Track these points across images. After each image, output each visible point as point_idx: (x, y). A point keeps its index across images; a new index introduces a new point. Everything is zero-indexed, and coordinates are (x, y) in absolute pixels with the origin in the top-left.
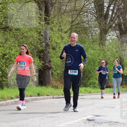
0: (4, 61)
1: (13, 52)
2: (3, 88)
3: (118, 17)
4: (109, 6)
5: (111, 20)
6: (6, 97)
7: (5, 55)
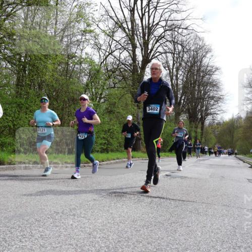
0: (109, 134)
1: (115, 128)
2: (108, 153)
3: (188, 104)
4: (181, 97)
5: (183, 106)
6: (110, 158)
7: (110, 130)
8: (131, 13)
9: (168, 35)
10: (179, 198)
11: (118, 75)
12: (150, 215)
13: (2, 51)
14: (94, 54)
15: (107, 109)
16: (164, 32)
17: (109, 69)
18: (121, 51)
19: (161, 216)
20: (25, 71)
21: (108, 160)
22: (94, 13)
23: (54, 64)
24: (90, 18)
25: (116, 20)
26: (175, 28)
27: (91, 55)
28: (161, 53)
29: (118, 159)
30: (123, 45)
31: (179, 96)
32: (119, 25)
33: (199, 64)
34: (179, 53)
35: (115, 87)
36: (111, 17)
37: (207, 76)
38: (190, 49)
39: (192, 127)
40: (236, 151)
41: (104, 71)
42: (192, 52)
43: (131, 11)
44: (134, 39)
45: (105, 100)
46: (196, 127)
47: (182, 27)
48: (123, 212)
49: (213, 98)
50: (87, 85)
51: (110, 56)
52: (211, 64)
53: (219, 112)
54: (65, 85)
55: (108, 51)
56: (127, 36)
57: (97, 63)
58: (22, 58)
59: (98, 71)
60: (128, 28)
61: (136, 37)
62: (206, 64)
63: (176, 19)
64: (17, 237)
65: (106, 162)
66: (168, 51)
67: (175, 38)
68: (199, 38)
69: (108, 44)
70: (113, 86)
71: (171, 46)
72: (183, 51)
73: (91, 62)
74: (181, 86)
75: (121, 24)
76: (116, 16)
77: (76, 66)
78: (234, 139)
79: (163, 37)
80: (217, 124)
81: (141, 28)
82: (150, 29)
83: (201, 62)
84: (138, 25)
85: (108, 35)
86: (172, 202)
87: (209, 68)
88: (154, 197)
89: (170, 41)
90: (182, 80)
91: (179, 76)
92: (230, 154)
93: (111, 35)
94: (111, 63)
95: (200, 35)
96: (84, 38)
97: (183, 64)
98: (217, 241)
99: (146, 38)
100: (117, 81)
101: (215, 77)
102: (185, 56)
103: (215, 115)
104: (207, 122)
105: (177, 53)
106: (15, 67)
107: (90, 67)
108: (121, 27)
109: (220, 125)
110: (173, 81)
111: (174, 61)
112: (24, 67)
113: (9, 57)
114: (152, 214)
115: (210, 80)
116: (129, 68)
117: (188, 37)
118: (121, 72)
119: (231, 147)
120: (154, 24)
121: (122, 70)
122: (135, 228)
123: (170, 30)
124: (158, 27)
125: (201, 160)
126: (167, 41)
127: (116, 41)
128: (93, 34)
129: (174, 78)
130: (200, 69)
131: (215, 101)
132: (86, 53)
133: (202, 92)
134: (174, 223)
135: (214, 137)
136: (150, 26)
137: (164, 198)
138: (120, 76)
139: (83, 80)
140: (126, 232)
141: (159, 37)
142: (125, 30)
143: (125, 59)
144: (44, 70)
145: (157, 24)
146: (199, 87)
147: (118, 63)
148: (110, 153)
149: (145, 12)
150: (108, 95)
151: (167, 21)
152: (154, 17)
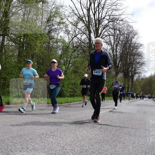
8: (88, 11)
9: (111, 24)
10: (118, 125)
11: (80, 50)
12: (100, 136)
13: (10, 35)
14: (65, 37)
15: (73, 70)
16: (108, 23)
17: (74, 46)
18: (82, 35)
19: (107, 136)
20: (23, 47)
21: (74, 101)
22: (65, 11)
23: (41, 43)
24: (63, 15)
25: (78, 16)
26: (115, 20)
27: (63, 37)
28: (106, 36)
29: (80, 101)
30: (83, 31)
31: (118, 62)
32: (80, 19)
33: (130, 42)
34: (118, 35)
35: (78, 57)
36: (75, 14)
37: (135, 50)
38: (124, 33)
39: (126, 81)
40: (153, 96)
41: (71, 47)
42: (126, 35)
43: (88, 10)
44: (90, 27)
45: (72, 65)
46: (129, 81)
47: (119, 19)
48: (84, 134)
49: (138, 63)
50: (61, 56)
51: (75, 38)
52: (137, 42)
53: (142, 72)
54: (47, 56)
55: (74, 34)
56: (85, 25)
57: (67, 42)
58: (22, 40)
59: (68, 47)
60: (86, 21)
61: (91, 26)
62: (134, 42)
63: (116, 15)
64: (19, 149)
65: (73, 103)
66: (110, 34)
67: (115, 26)
68: (130, 26)
69: (74, 31)
70: (77, 56)
71: (112, 31)
72: (120, 35)
73: (64, 42)
74: (119, 56)
75: (82, 18)
76: (79, 13)
77: (54, 44)
78: (152, 88)
79: (108, 26)
80: (142, 79)
81: (94, 21)
82: (99, 21)
83: (131, 41)
84: (92, 18)
85: (74, 25)
86: (114, 128)
87: (136, 45)
88: (103, 125)
89: (112, 28)
90: (120, 52)
91: (117, 50)
92: (150, 98)
93: (76, 25)
94: (75, 42)
95: (131, 24)
96: (59, 27)
97: (120, 42)
98: (142, 152)
99: (97, 26)
100: (79, 53)
101: (140, 50)
102: (121, 37)
103: (140, 74)
104: (135, 78)
105: (116, 35)
106: (17, 45)
107: (63, 45)
108: (82, 20)
109: (143, 80)
110: (114, 53)
111: (114, 40)
112: (23, 45)
113: (14, 39)
114: (101, 135)
115: (137, 52)
116: (87, 45)
117: (123, 25)
118: (82, 47)
119: (150, 94)
120: (102, 18)
121: (82, 46)
122: (91, 144)
123: (112, 22)
124: (104, 19)
125: (132, 102)
126: (110, 28)
127: (79, 28)
128: (64, 25)
129: (115, 51)
130: (130, 45)
131: (140, 65)
132: (60, 36)
133: (132, 59)
134: (115, 141)
135: (140, 87)
136: (100, 19)
137: (108, 125)
138: (81, 50)
139: (58, 53)
140: (86, 146)
141: (105, 26)
142: (84, 22)
143: (84, 39)
144: (35, 47)
145: (104, 18)
146: (130, 57)
147: (80, 42)
148: (75, 97)
149: (96, 11)
150: (74, 62)
151: (110, 16)
152: (102, 13)
